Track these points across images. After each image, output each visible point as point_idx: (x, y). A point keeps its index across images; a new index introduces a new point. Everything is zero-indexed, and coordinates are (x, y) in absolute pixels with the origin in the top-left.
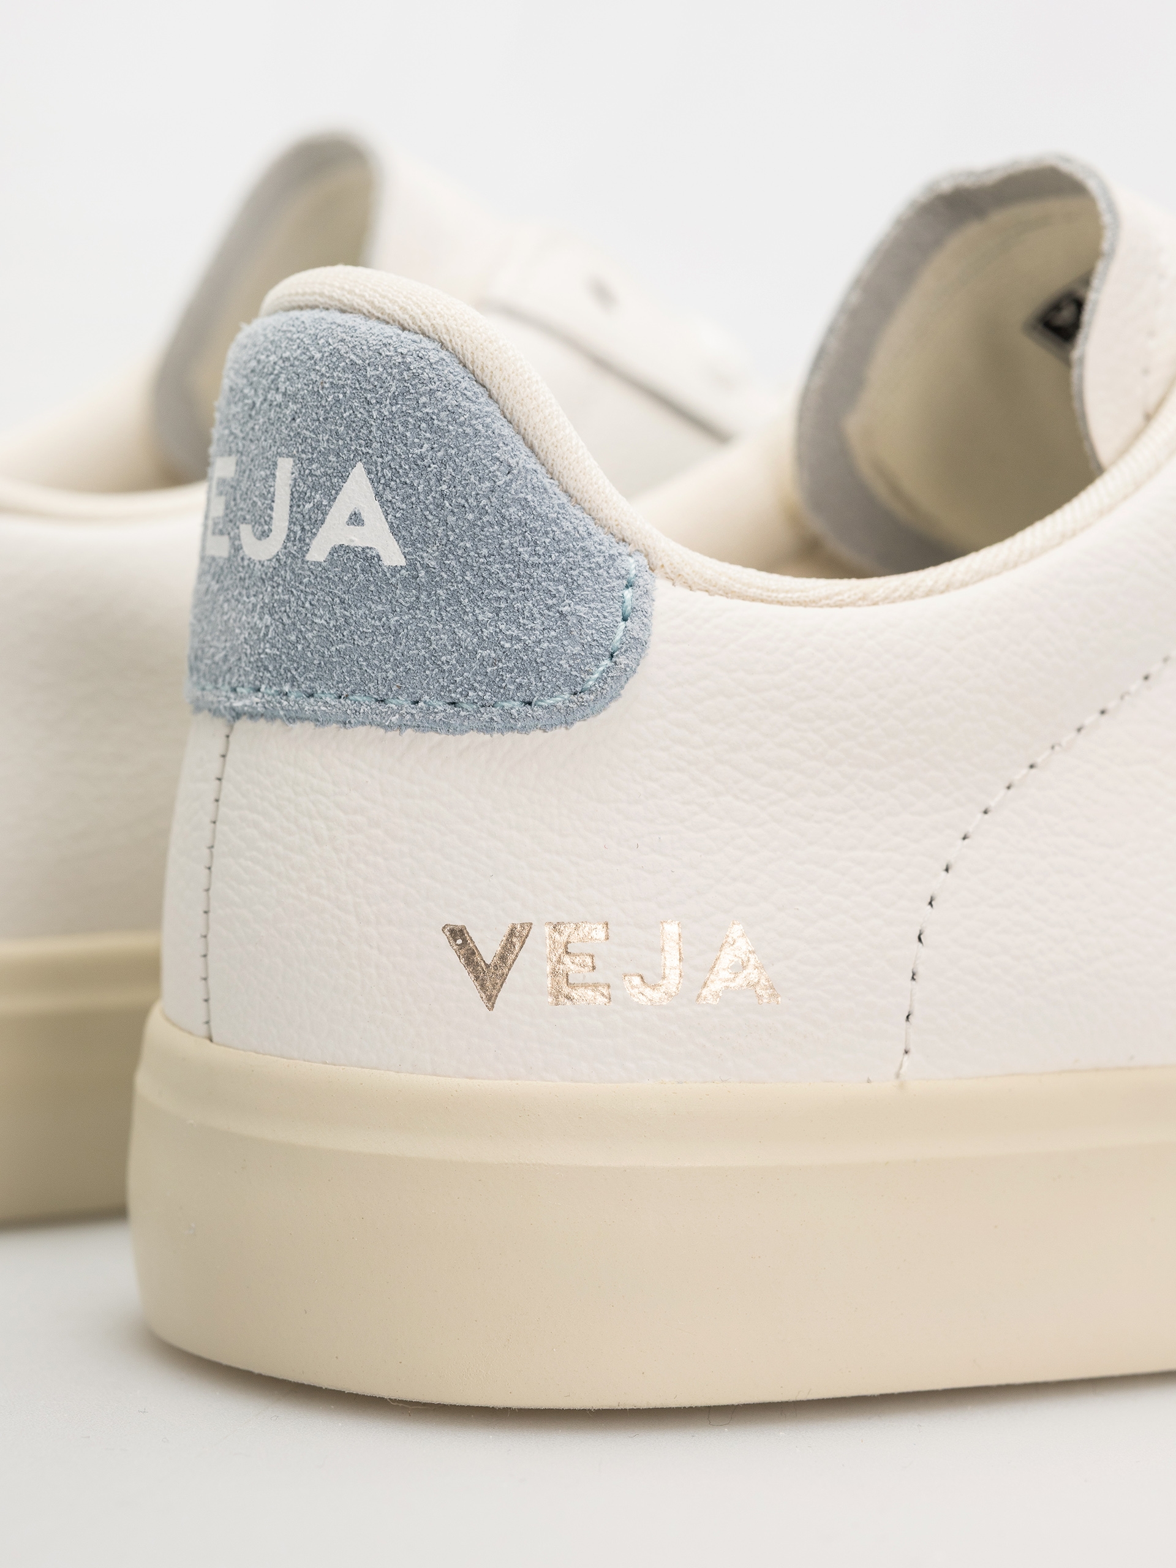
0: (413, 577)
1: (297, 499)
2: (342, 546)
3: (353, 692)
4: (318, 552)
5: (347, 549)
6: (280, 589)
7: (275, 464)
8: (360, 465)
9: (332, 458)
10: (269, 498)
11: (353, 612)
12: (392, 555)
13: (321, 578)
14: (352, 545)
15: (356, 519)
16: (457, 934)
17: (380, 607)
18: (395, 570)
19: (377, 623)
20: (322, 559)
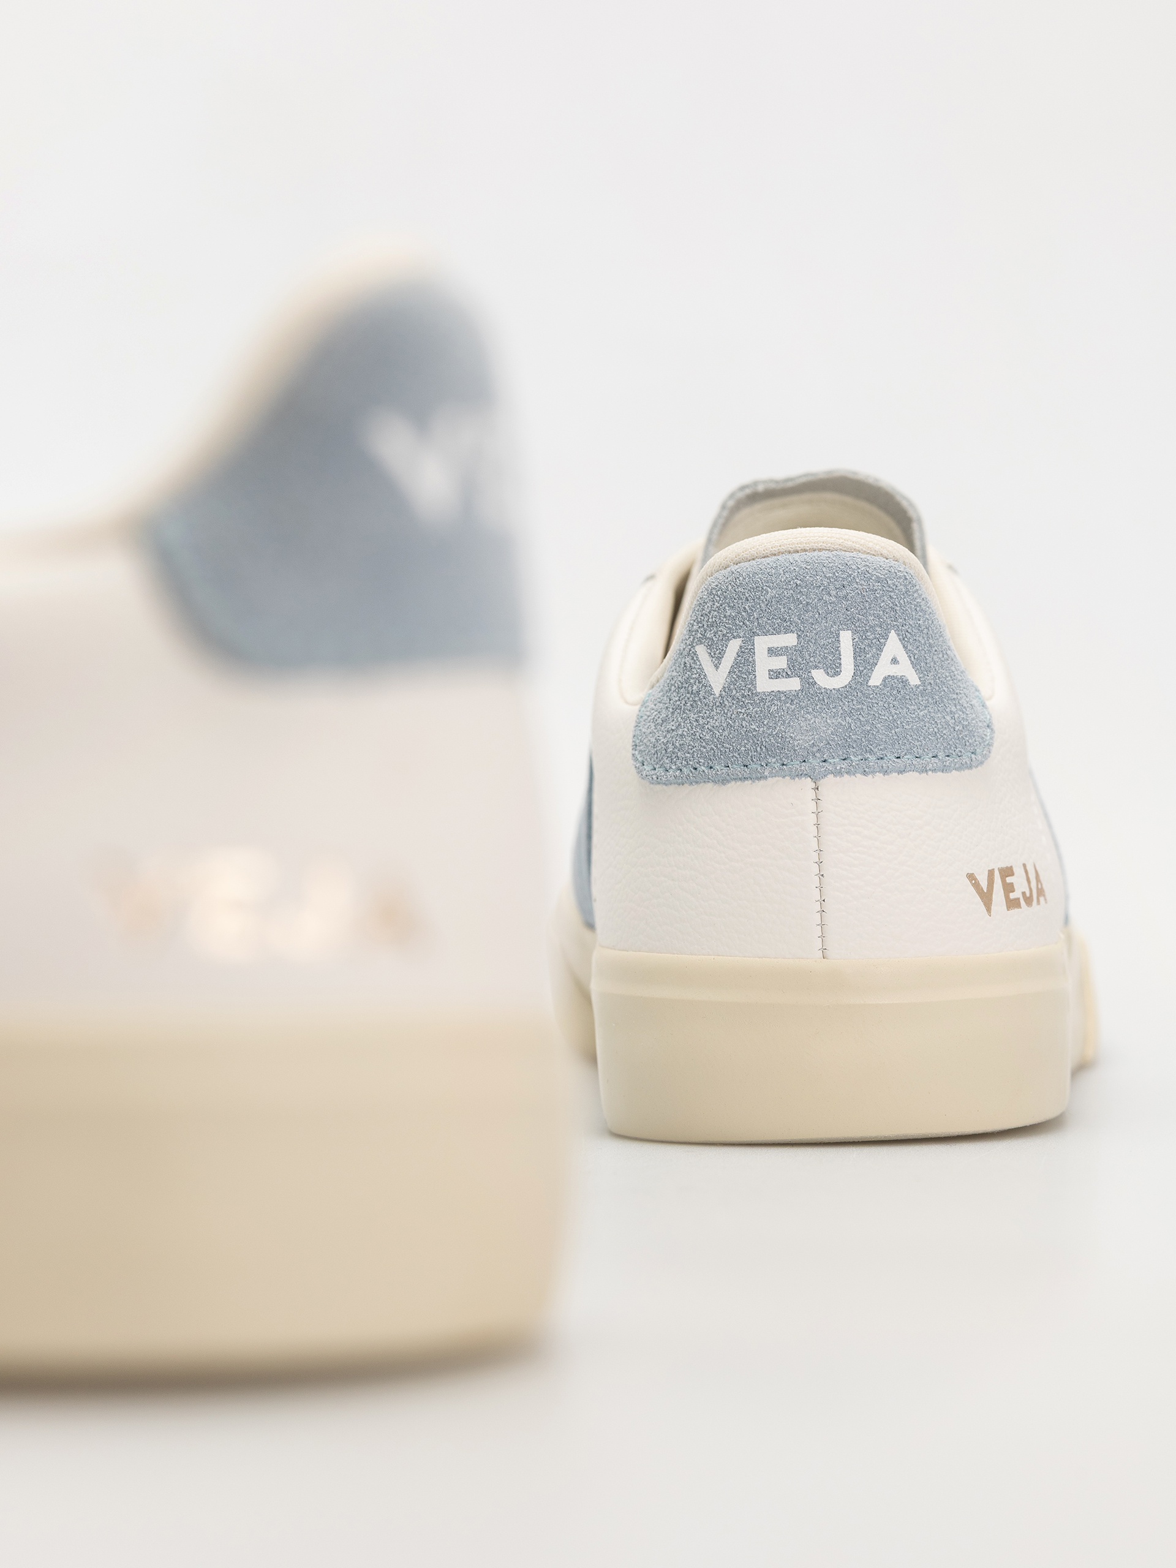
0: (924, 690)
1: (858, 652)
2: (889, 676)
3: (906, 754)
4: (876, 680)
5: (893, 678)
6: (855, 703)
7: (838, 636)
8: (893, 631)
9: (878, 629)
10: (836, 652)
11: (901, 711)
12: (914, 680)
13: (879, 694)
14: (895, 675)
15: (895, 661)
16: (971, 877)
17: (912, 707)
18: (917, 687)
19: (914, 716)
20: (878, 684)
